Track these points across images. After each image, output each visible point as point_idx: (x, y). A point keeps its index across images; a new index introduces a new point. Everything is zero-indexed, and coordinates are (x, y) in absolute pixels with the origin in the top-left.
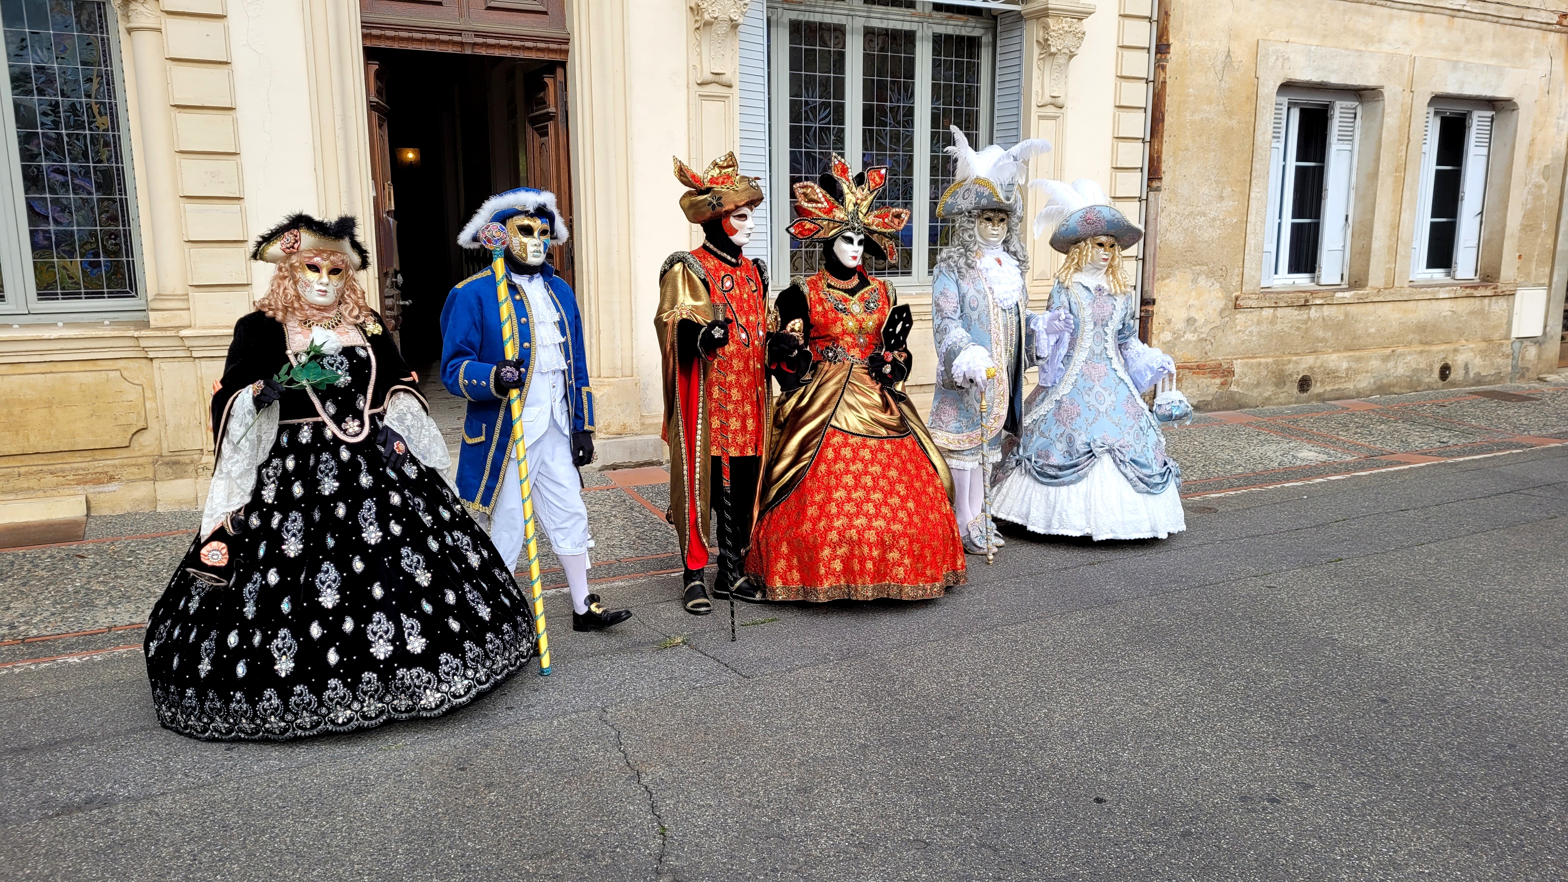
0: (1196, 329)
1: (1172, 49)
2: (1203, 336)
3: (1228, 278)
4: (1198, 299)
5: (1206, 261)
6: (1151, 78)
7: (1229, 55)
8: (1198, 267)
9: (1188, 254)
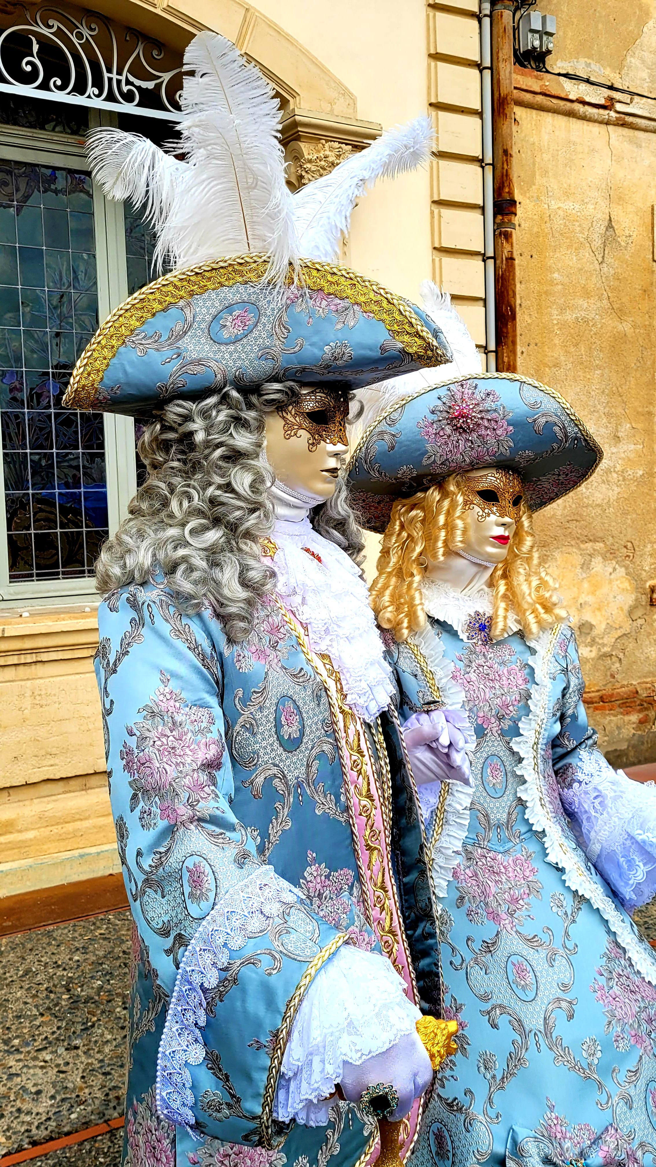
0: (593, 640)
1: (519, 210)
2: (606, 649)
3: (637, 560)
4: (593, 593)
5: (600, 534)
6: (490, 253)
7: (610, 226)
8: (589, 545)
9: (573, 525)
